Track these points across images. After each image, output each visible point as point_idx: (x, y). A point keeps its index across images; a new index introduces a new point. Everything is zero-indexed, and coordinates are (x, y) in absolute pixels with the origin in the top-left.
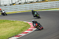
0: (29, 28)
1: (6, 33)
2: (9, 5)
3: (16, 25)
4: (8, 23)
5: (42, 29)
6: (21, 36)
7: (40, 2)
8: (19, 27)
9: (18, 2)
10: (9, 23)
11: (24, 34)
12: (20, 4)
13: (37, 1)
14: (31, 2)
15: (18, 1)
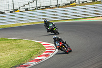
0: (42, 52)
1: (4, 61)
2: (8, 12)
3: (21, 47)
4: (7, 44)
5: (70, 51)
6: (29, 67)
7: (62, 7)
8: (26, 50)
9: (24, 7)
10: (9, 44)
11: (34, 63)
12: (27, 10)
13: (56, 6)
14: (47, 7)
15: (24, 5)
